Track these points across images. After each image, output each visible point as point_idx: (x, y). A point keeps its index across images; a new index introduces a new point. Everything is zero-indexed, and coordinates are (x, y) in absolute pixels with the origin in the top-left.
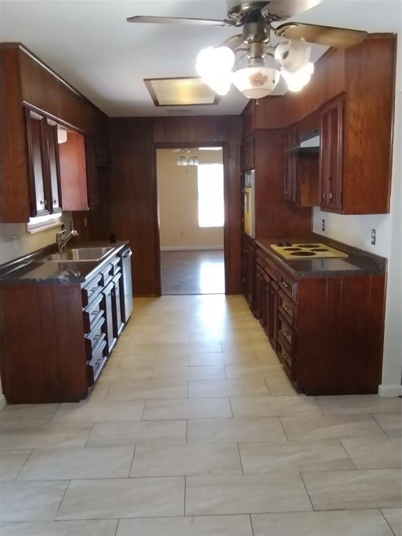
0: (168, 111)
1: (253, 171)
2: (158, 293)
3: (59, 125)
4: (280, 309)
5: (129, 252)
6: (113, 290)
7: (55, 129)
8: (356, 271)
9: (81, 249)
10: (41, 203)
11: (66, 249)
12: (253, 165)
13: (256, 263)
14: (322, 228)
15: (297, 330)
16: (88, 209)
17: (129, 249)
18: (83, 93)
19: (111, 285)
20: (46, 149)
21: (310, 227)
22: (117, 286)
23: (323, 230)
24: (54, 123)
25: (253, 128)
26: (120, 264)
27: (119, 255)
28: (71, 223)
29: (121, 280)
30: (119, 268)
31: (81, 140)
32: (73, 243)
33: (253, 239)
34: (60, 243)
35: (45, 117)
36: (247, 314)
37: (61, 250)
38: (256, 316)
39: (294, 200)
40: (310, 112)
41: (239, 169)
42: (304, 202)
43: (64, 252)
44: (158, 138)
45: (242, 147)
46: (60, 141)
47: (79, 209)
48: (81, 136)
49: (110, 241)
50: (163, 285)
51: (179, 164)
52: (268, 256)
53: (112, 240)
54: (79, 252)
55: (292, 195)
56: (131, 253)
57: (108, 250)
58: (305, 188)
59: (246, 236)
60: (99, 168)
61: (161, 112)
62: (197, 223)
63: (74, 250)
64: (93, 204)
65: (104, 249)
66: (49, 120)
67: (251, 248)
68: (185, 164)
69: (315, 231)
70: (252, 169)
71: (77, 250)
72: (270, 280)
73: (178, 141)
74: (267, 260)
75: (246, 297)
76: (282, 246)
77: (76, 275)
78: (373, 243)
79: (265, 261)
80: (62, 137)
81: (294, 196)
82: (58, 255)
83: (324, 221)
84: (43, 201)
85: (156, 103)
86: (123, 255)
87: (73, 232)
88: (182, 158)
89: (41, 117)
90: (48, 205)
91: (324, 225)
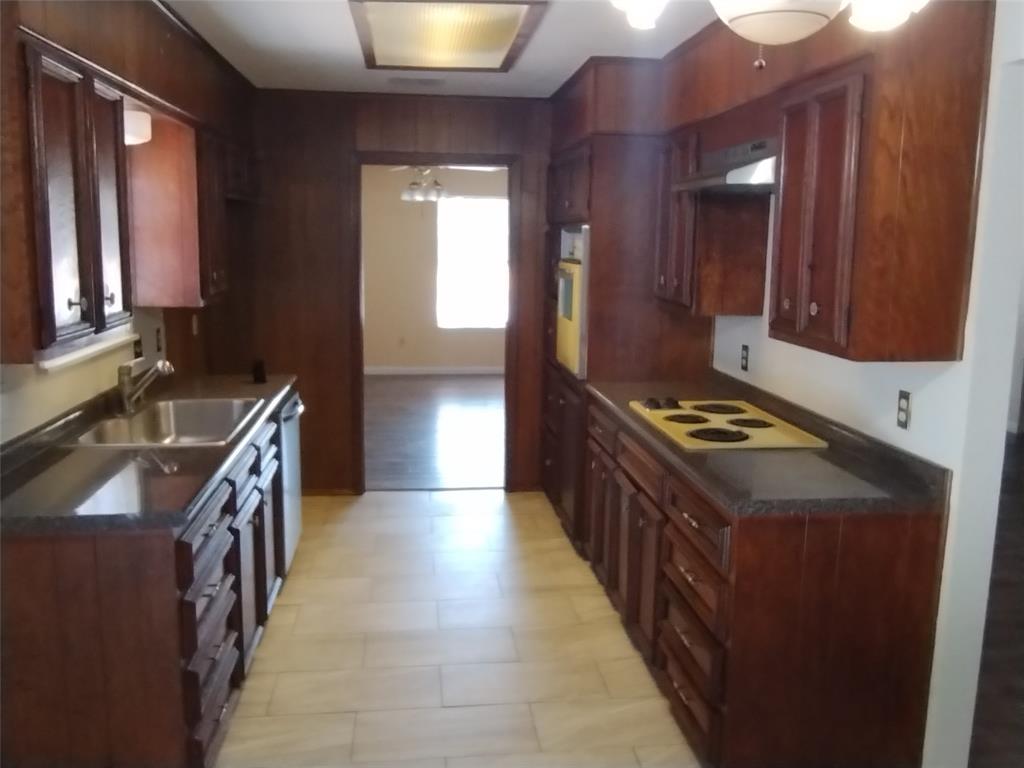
0: (393, 81)
1: (586, 227)
2: (356, 487)
3: (128, 100)
4: (668, 569)
5: (296, 404)
6: (259, 512)
7: (116, 107)
8: (876, 501)
9: (181, 402)
10: (70, 304)
11: (143, 402)
12: (585, 213)
13: (588, 435)
14: (739, 362)
15: (729, 644)
16: (202, 304)
17: (297, 396)
18: (198, 29)
19: (255, 498)
20: (90, 161)
21: (708, 356)
22: (269, 499)
23: (745, 368)
24: (113, 94)
25: (589, 129)
26: (275, 440)
27: (274, 418)
28: (158, 331)
29: (277, 480)
30: (274, 449)
31: (188, 138)
32: (162, 387)
33: (582, 381)
34: (127, 390)
35: (88, 75)
36: (560, 545)
37: (129, 407)
38: (582, 553)
39: (686, 300)
40: (741, 100)
41: (543, 218)
42: (707, 307)
43: (138, 411)
44: (367, 141)
45: (552, 170)
46: (131, 139)
47: (178, 302)
48: (185, 126)
49: (251, 378)
50: (368, 463)
51: (406, 197)
52: (623, 427)
53: (259, 377)
54: (175, 406)
55: (679, 287)
56: (301, 409)
57: (248, 407)
58: (712, 275)
59: (562, 371)
60: (229, 203)
61: (378, 82)
62: (434, 320)
63: (162, 404)
64: (212, 291)
65: (237, 402)
66: (98, 85)
67: (575, 400)
68: (419, 198)
69: (719, 365)
70: (585, 222)
71: (171, 403)
72: (633, 490)
73: (411, 149)
74: (624, 439)
75: (556, 502)
76: (657, 406)
77: (166, 470)
78: (904, 425)
79: (616, 439)
80: (137, 129)
81: (686, 289)
82: (123, 422)
83: (745, 348)
84: (75, 298)
85: (370, 61)
86: (283, 415)
87: (160, 364)
88: (414, 185)
89: (76, 76)
90: (89, 308)
91: (745, 358)
